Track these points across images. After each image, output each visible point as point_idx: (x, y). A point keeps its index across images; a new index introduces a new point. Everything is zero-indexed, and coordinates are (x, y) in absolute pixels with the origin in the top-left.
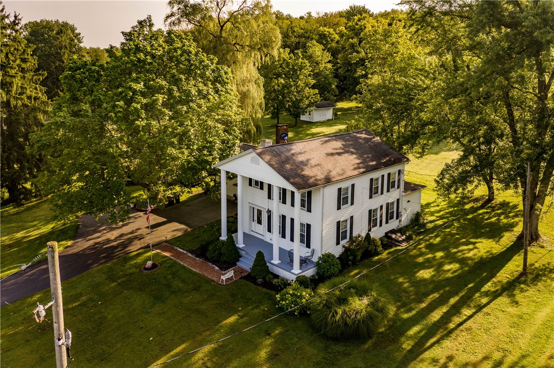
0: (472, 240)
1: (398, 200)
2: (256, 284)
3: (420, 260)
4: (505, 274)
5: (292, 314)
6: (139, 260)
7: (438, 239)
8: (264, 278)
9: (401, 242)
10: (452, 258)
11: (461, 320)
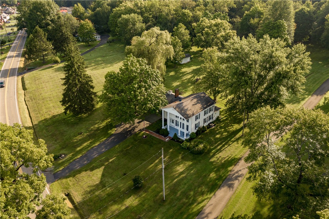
0: (233, 125)
1: (212, 114)
2: (175, 141)
3: (217, 132)
4: (238, 136)
5: (185, 149)
6: (141, 135)
7: (223, 125)
8: (177, 140)
9: (212, 126)
10: (226, 131)
11: (224, 148)
